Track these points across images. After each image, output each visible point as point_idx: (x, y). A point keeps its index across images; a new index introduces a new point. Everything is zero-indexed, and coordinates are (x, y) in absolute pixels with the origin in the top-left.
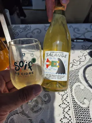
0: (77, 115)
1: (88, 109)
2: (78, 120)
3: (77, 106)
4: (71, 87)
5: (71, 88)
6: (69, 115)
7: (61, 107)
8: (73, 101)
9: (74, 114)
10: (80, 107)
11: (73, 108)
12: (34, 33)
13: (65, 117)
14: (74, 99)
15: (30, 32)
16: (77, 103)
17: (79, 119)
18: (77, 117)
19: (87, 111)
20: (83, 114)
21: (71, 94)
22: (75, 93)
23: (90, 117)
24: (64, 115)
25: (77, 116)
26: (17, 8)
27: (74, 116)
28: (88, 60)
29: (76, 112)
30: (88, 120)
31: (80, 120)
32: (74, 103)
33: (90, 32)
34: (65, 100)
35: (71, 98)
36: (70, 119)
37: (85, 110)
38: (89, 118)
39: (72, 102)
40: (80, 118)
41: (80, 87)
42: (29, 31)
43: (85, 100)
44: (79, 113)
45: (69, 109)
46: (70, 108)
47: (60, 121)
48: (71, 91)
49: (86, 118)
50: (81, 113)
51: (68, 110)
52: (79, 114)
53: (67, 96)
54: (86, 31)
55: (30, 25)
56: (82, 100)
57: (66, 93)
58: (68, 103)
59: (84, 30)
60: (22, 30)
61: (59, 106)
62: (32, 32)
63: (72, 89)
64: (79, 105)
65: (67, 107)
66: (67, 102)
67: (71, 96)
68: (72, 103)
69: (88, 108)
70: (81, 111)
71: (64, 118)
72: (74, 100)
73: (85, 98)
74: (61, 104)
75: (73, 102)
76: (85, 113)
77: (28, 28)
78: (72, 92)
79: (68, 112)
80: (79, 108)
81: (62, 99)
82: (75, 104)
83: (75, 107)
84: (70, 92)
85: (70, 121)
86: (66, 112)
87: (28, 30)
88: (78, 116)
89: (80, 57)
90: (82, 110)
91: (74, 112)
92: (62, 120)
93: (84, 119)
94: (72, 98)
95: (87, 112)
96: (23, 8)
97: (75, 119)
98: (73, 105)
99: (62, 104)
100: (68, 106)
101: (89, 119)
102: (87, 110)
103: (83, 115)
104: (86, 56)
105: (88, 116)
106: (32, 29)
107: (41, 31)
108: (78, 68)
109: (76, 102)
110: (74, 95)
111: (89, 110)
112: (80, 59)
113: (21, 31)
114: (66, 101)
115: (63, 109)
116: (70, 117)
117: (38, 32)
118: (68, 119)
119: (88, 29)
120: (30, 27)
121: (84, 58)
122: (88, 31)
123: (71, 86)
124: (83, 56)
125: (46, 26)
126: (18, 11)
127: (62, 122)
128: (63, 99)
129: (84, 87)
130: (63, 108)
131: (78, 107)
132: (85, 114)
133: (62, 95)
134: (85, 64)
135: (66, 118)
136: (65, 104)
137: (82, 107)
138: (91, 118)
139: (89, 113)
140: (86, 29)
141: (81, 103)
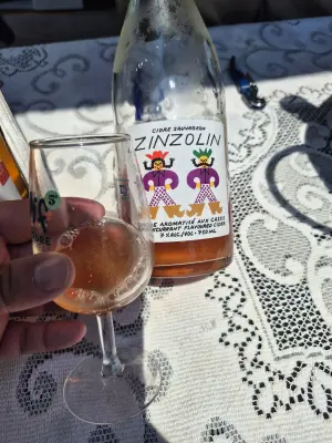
0: (273, 313)
1: (305, 286)
2: (278, 326)
3: (266, 284)
4: (236, 231)
5: (236, 234)
6: (246, 317)
7: (213, 298)
8: (250, 272)
9: (262, 311)
10: (276, 287)
11: (254, 292)
12: (64, 73)
13: (233, 327)
14: (251, 267)
15: (46, 72)
16: (263, 275)
17: (283, 322)
18: (275, 319)
19: (304, 292)
20: (292, 304)
21: (240, 253)
22: (252, 245)
23: (315, 310)
24: (227, 320)
25: (272, 316)
27: (265, 318)
28: (274, 139)
29: (267, 303)
30: (312, 318)
31: (286, 325)
32: (256, 278)
33: (263, 49)
34: (222, 273)
35: (242, 263)
36: (251, 328)
37: (294, 291)
38: (311, 314)
39: (247, 275)
40: (283, 318)
41: (265, 225)
42: (40, 70)
43: (289, 261)
44: (277, 305)
45: (243, 300)
46: (243, 294)
47: (221, 341)
48: (238, 243)
49: (305, 315)
50: (284, 304)
51: (239, 302)
52: (277, 308)
54: (250, 48)
55: (42, 46)
56: (279, 264)
58: (235, 280)
59: (243, 45)
60: (12, 69)
61: (207, 295)
62: (54, 70)
63: (238, 236)
64: (273, 281)
65: (232, 294)
66: (230, 279)
67: (240, 257)
68: (249, 280)
69: (304, 283)
70: (282, 299)
71: (231, 330)
72: (254, 270)
73: (287, 257)
74: (212, 287)
75: (250, 276)
76: (296, 300)
77: (37, 58)
78: (242, 245)
79: (240, 310)
80: (276, 290)
82: (259, 281)
83: (262, 288)
84: (235, 246)
85: (253, 334)
86: (236, 311)
87: (39, 63)
88: (276, 315)
89: (247, 133)
90: (286, 295)
91: (259, 305)
92: (226, 339)
93: (298, 320)
94: (245, 264)
95: (303, 295)
97: (268, 325)
98: (252, 286)
99: (216, 287)
100: (237, 290)
101: (315, 316)
102: (301, 290)
103: (292, 307)
104: (263, 128)
105: (308, 307)
106: (52, 60)
107: (87, 63)
108: (245, 169)
109: (262, 272)
110: (248, 253)
111: (307, 289)
112: (245, 138)
113: (8, 72)
114: (228, 275)
115: (222, 303)
116: (251, 322)
117: (76, 67)
118: (246, 330)
119: (253, 40)
120: (43, 55)
121: (258, 133)
122: (257, 49)
124: (253, 127)
125: (103, 44)
127: (227, 344)
129: (277, 222)
130: (221, 299)
131: (269, 287)
132: (299, 302)
134: (265, 152)
135: (239, 328)
136: (223, 285)
137: (284, 286)
138: (318, 313)
139: (309, 298)
140: (248, 43)
141: (278, 272)
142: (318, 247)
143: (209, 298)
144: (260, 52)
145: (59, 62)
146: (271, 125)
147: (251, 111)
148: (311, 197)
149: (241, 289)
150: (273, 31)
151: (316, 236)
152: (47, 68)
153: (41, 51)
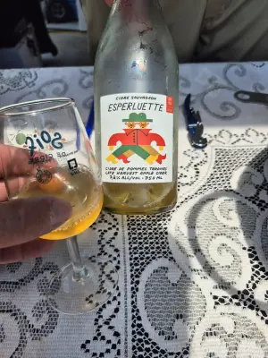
3: (146, 346)
4: (137, 276)
5: (136, 279)
7: (88, 351)
8: (135, 329)
10: (155, 352)
11: (131, 353)
12: (44, 95)
14: (138, 322)
16: (147, 335)
21: (133, 303)
22: (148, 296)
26: (30, 26)
28: (205, 180)
32: (138, 337)
33: (224, 87)
34: (107, 323)
35: (130, 315)
39: (130, 330)
41: (168, 275)
42: (27, 90)
43: (179, 322)
46: (119, 353)
48: (135, 290)
53: (117, 310)
54: (211, 86)
55: (36, 69)
56: (167, 324)
57: (115, 299)
58: (117, 334)
59: (206, 82)
60: (5, 88)
61: (83, 346)
62: (38, 91)
63: (138, 282)
64: (154, 344)
65: (108, 351)
66: (112, 332)
67: (130, 307)
68: (130, 337)
69: (185, 353)
72: (140, 326)
73: (177, 317)
74: (91, 338)
75: (133, 332)
77: (28, 80)
78: (137, 294)
80: (154, 355)
81: (97, 320)
82: (140, 340)
83: (140, 349)
84: (129, 294)
87: (28, 84)
89: (181, 171)
94: (133, 317)
96: (49, 26)
98: (130, 344)
99: (95, 338)
100: (114, 347)
104: (199, 167)
106: (38, 83)
109: (146, 331)
110: (140, 305)
114: (111, 328)
117: (55, 91)
119: (215, 79)
120: (34, 77)
121: (192, 172)
122: (217, 87)
123: (137, 270)
124: (190, 165)
125: (85, 72)
126: (31, 37)
128: (101, 322)
129: (181, 273)
130: (95, 354)
131: (148, 350)
133: (100, 306)
134: (193, 193)
136: (103, 338)
137: (163, 352)
140: (211, 81)
141: (163, 334)
142: (214, 311)
143: (84, 350)
144: (219, 90)
145: (44, 85)
146: (206, 166)
147: (192, 149)
148: (224, 251)
149: (118, 347)
150: (237, 72)
151: (215, 297)
152: (33, 89)
153: (33, 74)
